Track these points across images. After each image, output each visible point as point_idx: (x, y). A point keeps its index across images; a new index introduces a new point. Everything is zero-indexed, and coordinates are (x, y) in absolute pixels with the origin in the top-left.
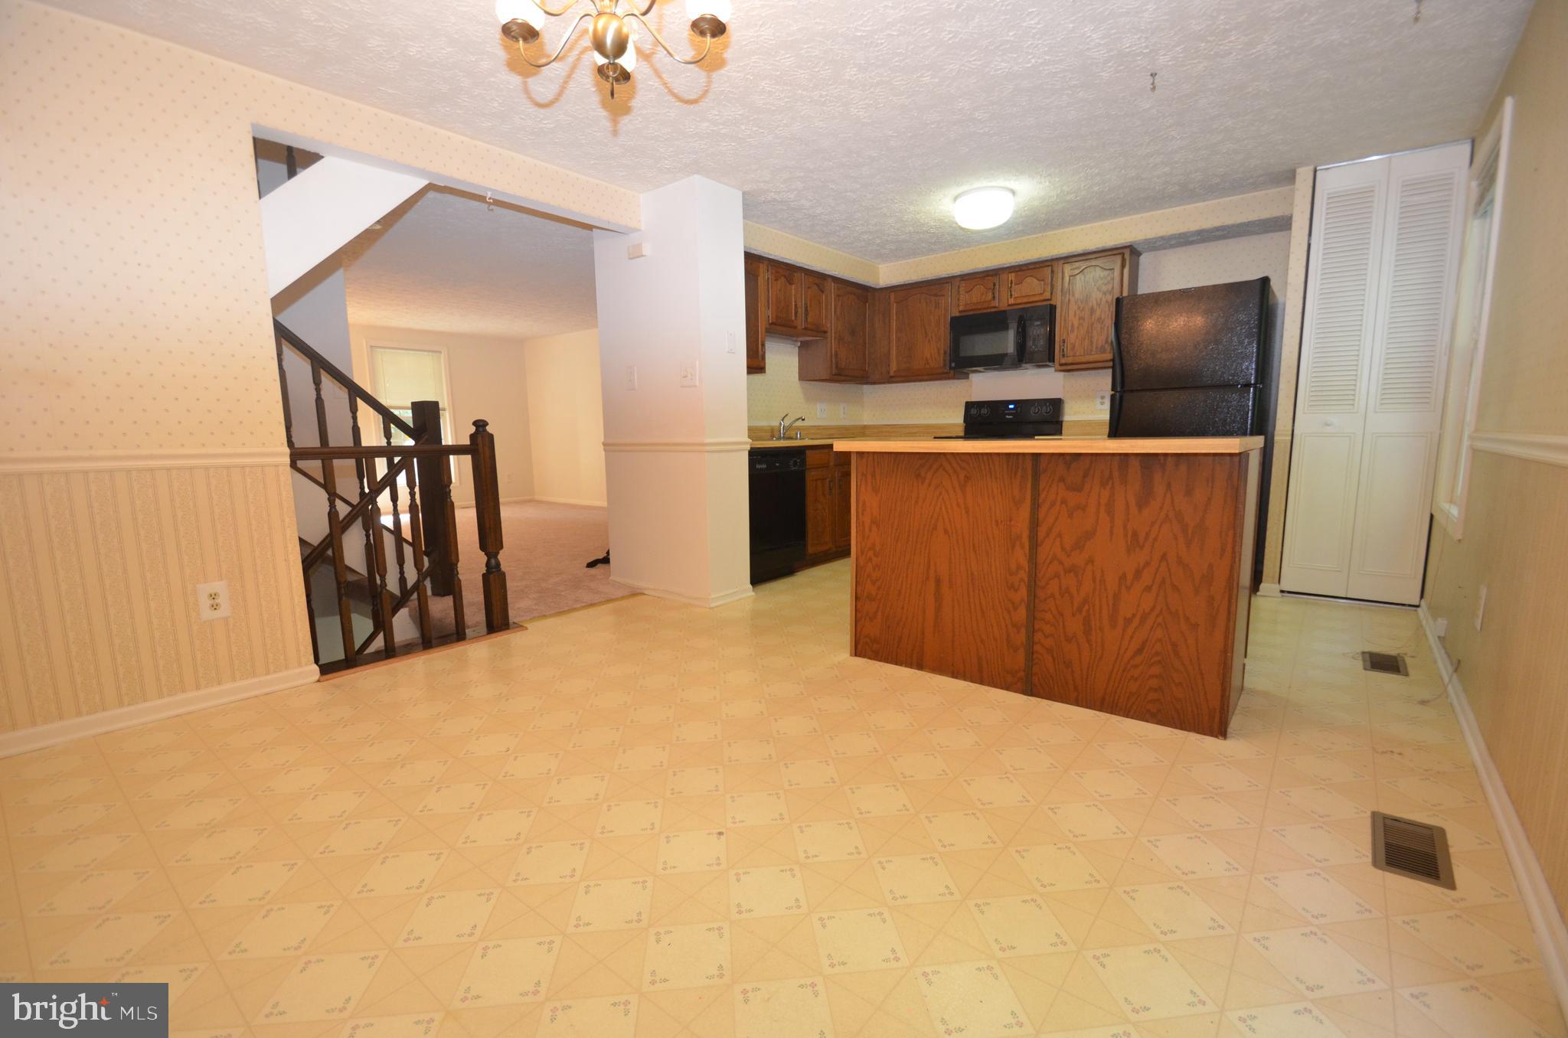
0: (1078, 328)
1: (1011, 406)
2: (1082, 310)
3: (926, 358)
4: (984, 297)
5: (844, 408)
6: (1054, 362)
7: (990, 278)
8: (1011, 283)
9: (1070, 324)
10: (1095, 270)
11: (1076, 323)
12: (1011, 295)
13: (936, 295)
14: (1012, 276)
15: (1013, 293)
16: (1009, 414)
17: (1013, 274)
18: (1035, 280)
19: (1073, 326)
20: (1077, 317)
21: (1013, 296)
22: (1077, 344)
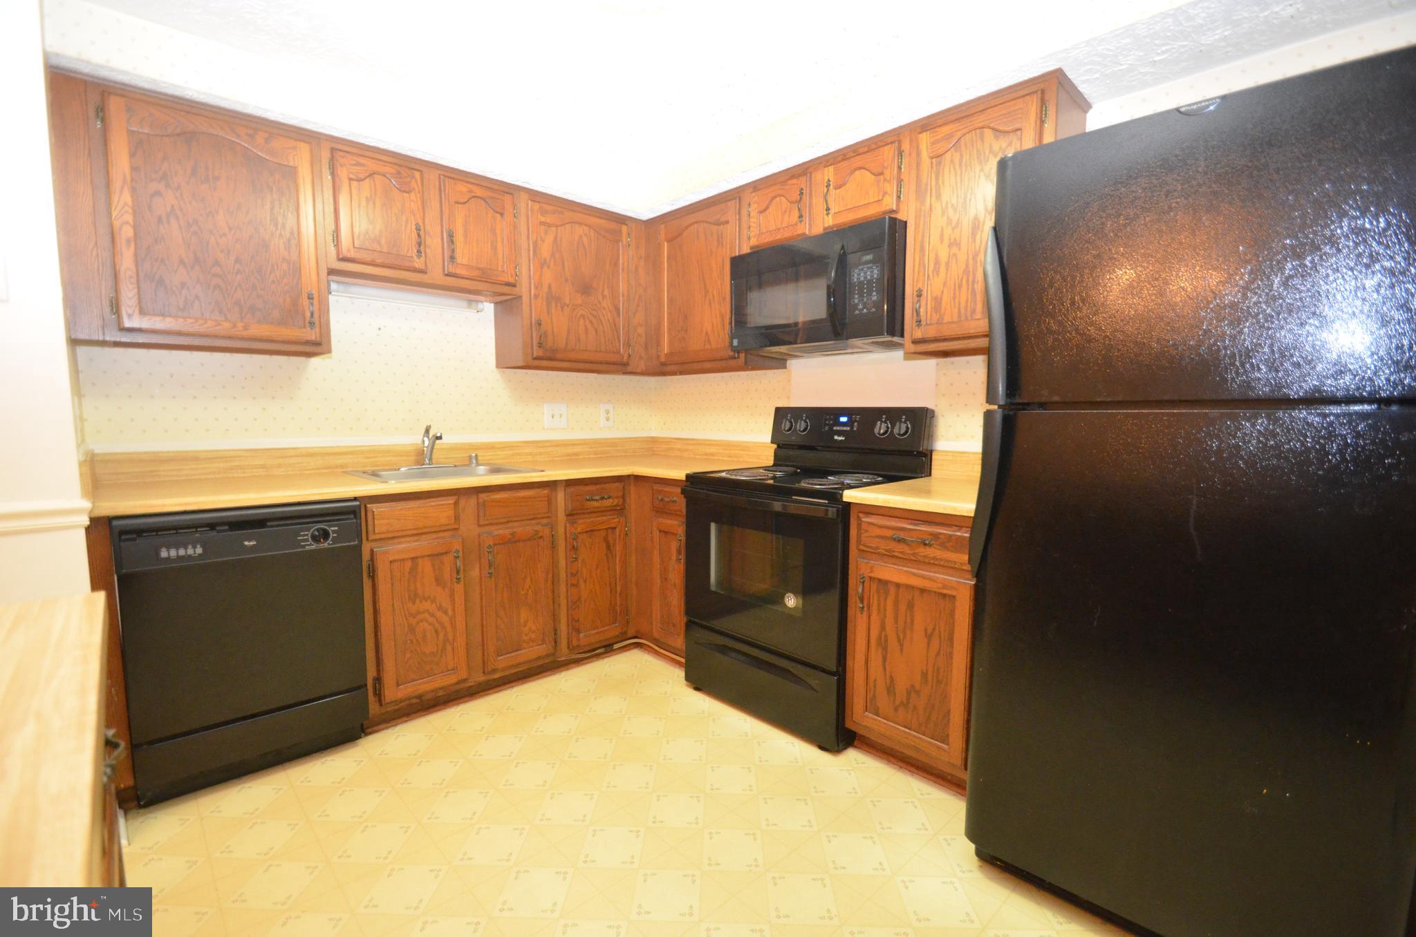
0: (947, 264)
1: (843, 419)
2: (957, 226)
3: (707, 333)
4: (786, 217)
5: (608, 412)
6: (902, 335)
7: (794, 181)
8: (828, 186)
9: (932, 256)
10: (982, 139)
11: (943, 256)
12: (828, 209)
13: (718, 223)
14: (829, 173)
15: (832, 205)
16: (839, 433)
17: (831, 169)
18: (868, 174)
19: (937, 262)
20: (946, 242)
21: (832, 211)
22: (945, 299)
